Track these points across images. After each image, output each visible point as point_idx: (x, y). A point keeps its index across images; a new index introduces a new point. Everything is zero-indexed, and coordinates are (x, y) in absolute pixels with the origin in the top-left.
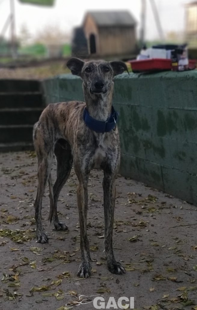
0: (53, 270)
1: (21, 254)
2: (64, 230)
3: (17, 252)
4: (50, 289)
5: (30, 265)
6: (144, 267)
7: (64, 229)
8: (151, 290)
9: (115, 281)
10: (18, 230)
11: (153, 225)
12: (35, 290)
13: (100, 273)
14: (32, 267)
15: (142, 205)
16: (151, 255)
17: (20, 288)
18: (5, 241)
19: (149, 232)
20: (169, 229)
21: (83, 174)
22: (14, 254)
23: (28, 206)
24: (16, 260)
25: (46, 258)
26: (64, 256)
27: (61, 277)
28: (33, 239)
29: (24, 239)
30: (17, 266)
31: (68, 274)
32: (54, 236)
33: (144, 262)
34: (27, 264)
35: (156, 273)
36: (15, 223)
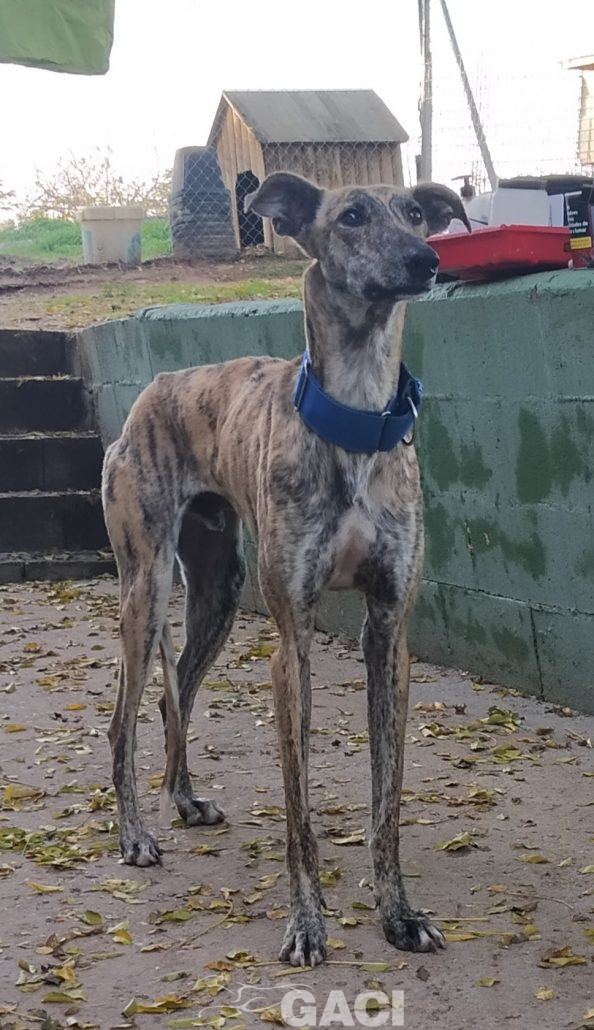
0: (192, 946)
1: (72, 900)
2: (213, 824)
3: (59, 896)
4: (190, 1004)
5: (110, 933)
6: (507, 926)
7: (211, 821)
8: (542, 995)
9: (415, 974)
10: (50, 828)
11: (516, 801)
12: (140, 1011)
13: (359, 950)
14: (116, 939)
15: (473, 739)
16: (525, 891)
17: (87, 1006)
18: (9, 864)
19: (507, 822)
20: (576, 810)
21: (295, 608)
22: (48, 902)
23: (70, 754)
24: (56, 920)
25: (164, 911)
26: (225, 904)
27: (223, 967)
28: (105, 855)
29: (73, 855)
30: (64, 939)
31: (247, 958)
32: (179, 843)
33: (506, 911)
34: (98, 932)
35: (550, 943)
36: (35, 807)
